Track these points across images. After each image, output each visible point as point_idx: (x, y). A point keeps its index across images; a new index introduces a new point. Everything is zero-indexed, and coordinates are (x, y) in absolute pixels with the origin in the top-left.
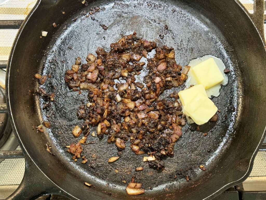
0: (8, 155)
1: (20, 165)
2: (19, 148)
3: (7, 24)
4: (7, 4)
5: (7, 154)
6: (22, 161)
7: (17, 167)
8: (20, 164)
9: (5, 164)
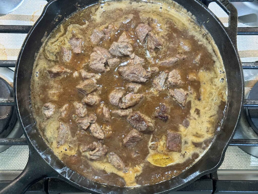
2: (23, 136)
3: (15, 29)
4: (16, 11)
6: (24, 150)
7: (20, 155)
9: (9, 152)
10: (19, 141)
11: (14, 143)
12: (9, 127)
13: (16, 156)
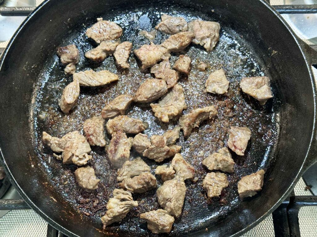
0: (6, 205)
5: (3, 203)
10: (13, 203)
11: (6, 206)
12: (3, 187)
13: (12, 228)
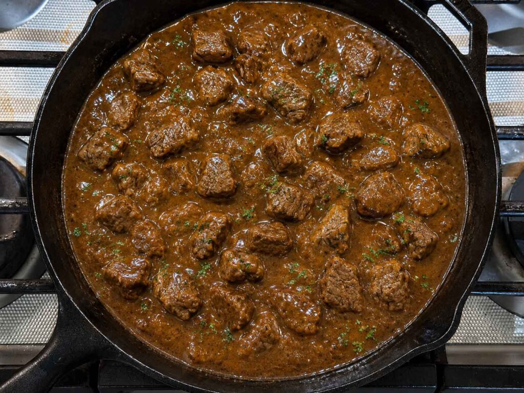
1: (45, 310)
2: (47, 276)
3: (31, 59)
4: (31, 23)
6: (49, 303)
7: (39, 313)
8: (45, 307)
9: (18, 307)
10: (38, 285)
